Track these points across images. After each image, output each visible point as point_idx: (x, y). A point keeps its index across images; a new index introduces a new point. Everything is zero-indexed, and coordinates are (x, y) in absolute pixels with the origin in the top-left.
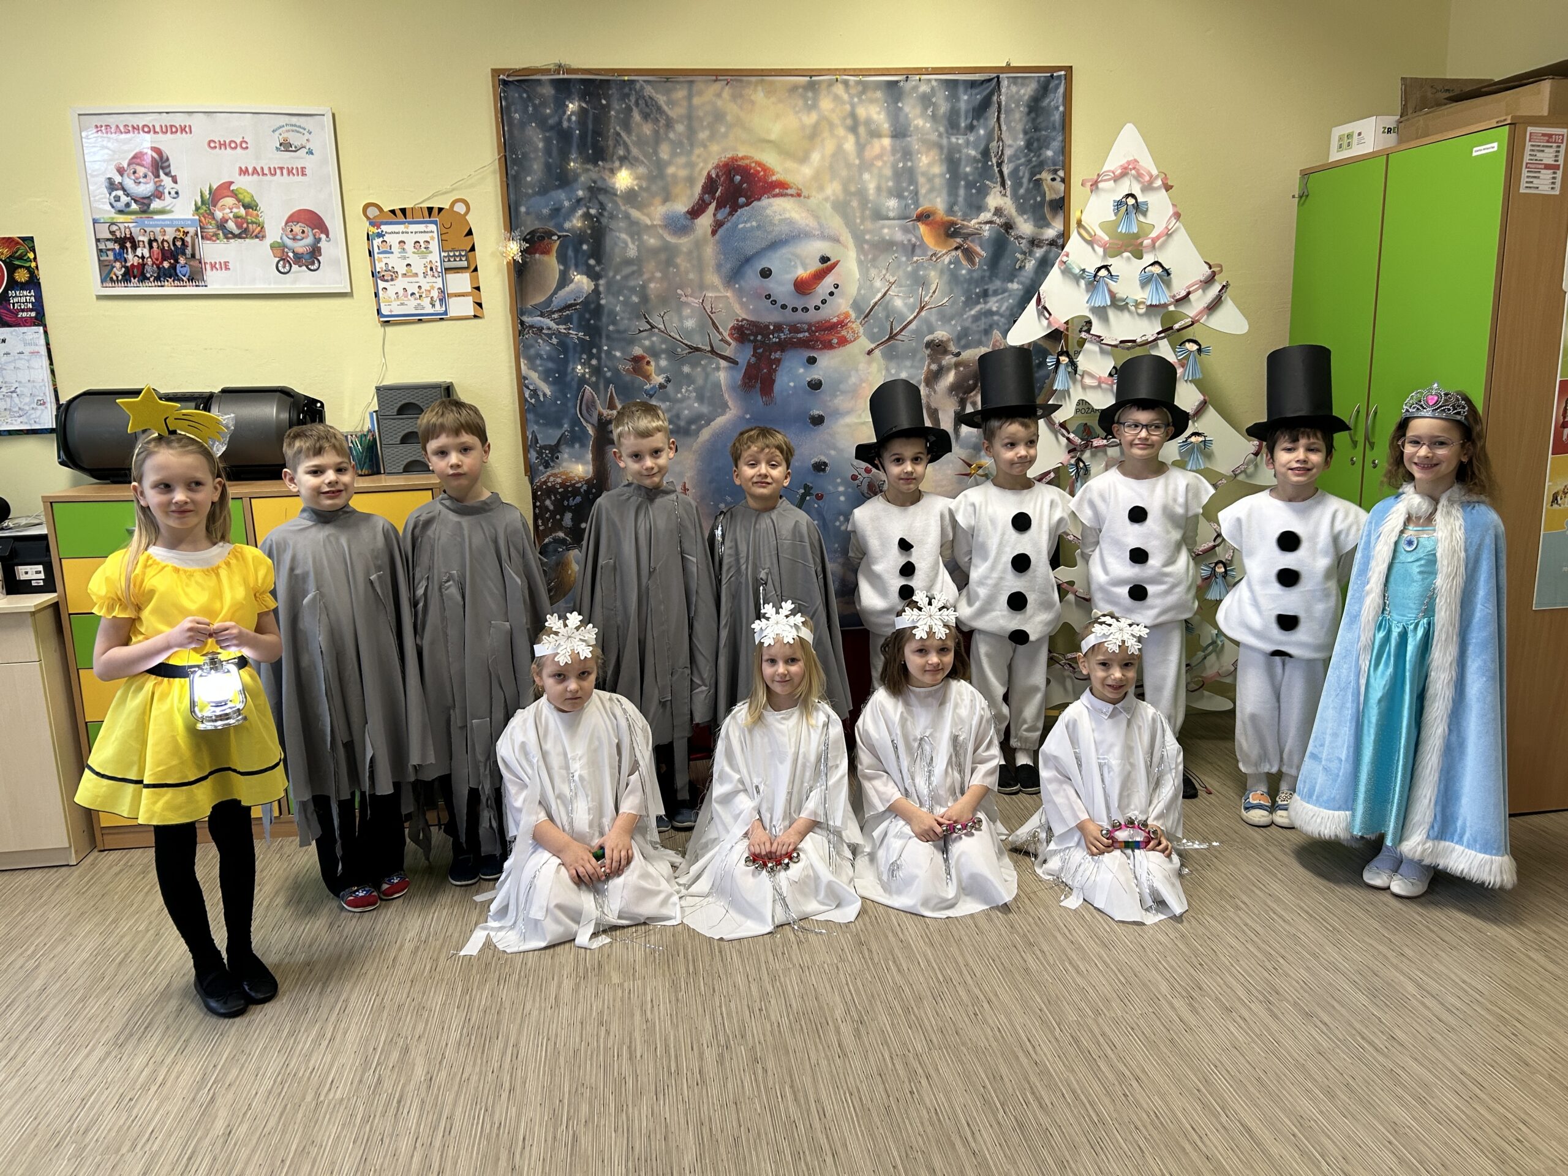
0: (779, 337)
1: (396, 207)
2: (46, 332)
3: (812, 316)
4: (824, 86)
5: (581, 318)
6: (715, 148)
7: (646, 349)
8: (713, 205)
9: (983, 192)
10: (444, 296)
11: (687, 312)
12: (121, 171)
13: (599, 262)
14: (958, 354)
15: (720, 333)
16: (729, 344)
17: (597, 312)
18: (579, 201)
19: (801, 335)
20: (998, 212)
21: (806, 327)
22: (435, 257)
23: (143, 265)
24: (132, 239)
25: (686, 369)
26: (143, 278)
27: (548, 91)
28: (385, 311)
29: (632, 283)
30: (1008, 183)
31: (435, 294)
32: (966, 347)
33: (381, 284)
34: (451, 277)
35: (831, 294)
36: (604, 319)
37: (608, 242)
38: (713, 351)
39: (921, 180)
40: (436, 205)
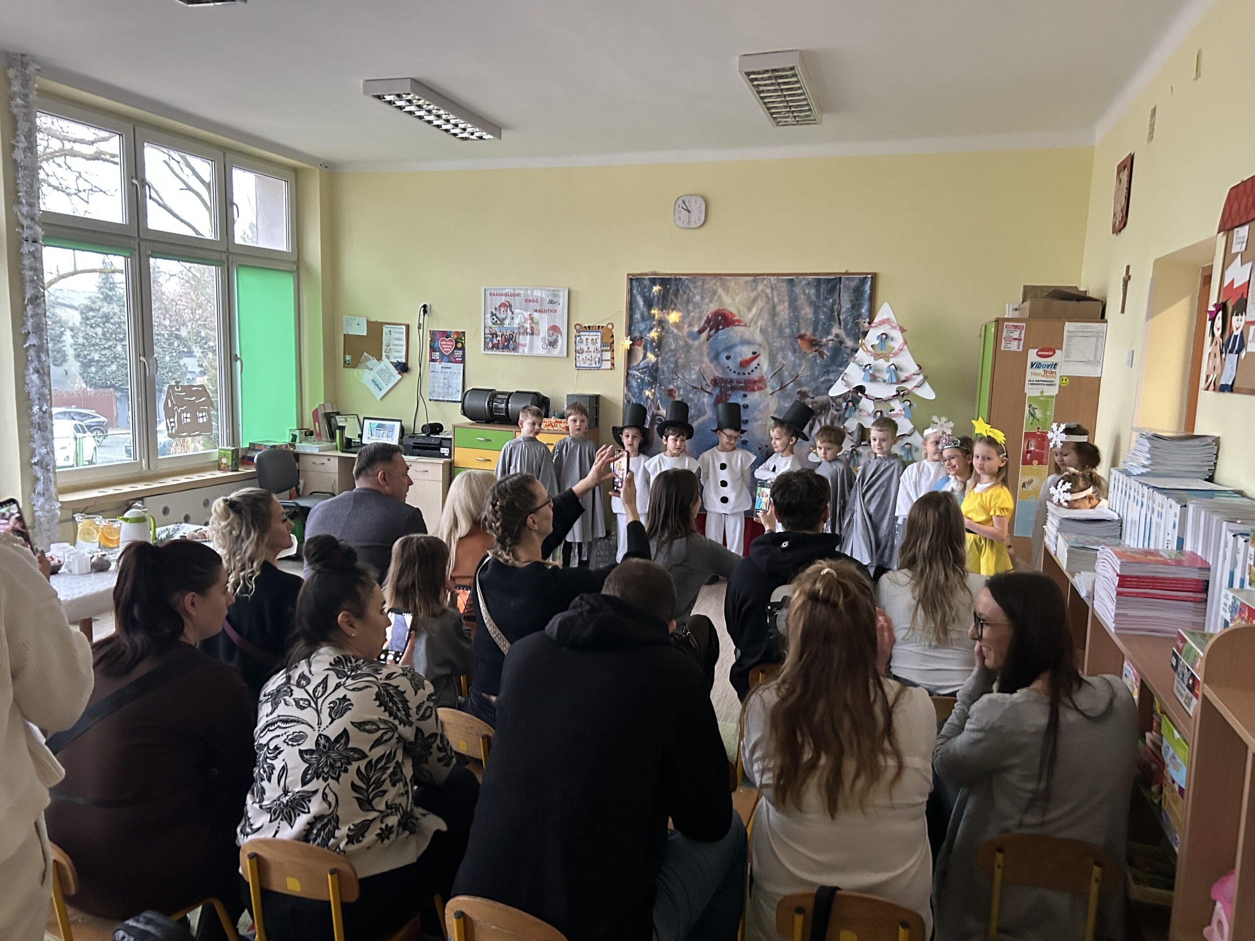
0: (731, 385)
1: (587, 325)
2: (464, 367)
3: (747, 376)
4: (760, 281)
5: (650, 371)
6: (712, 306)
7: (674, 386)
8: (708, 329)
9: (831, 326)
10: (601, 360)
11: (693, 372)
12: (496, 309)
13: (659, 350)
14: (813, 398)
16: (710, 387)
17: (657, 370)
18: (654, 325)
19: (741, 385)
20: (837, 336)
21: (744, 381)
22: (599, 345)
23: (498, 344)
24: (496, 334)
25: (691, 396)
26: (498, 348)
27: (647, 282)
28: (578, 365)
29: (672, 359)
30: (842, 323)
31: (597, 360)
32: (817, 395)
33: (578, 355)
34: (604, 353)
35: (756, 368)
36: (659, 373)
37: (665, 342)
38: (702, 389)
39: (801, 321)
40: (601, 325)
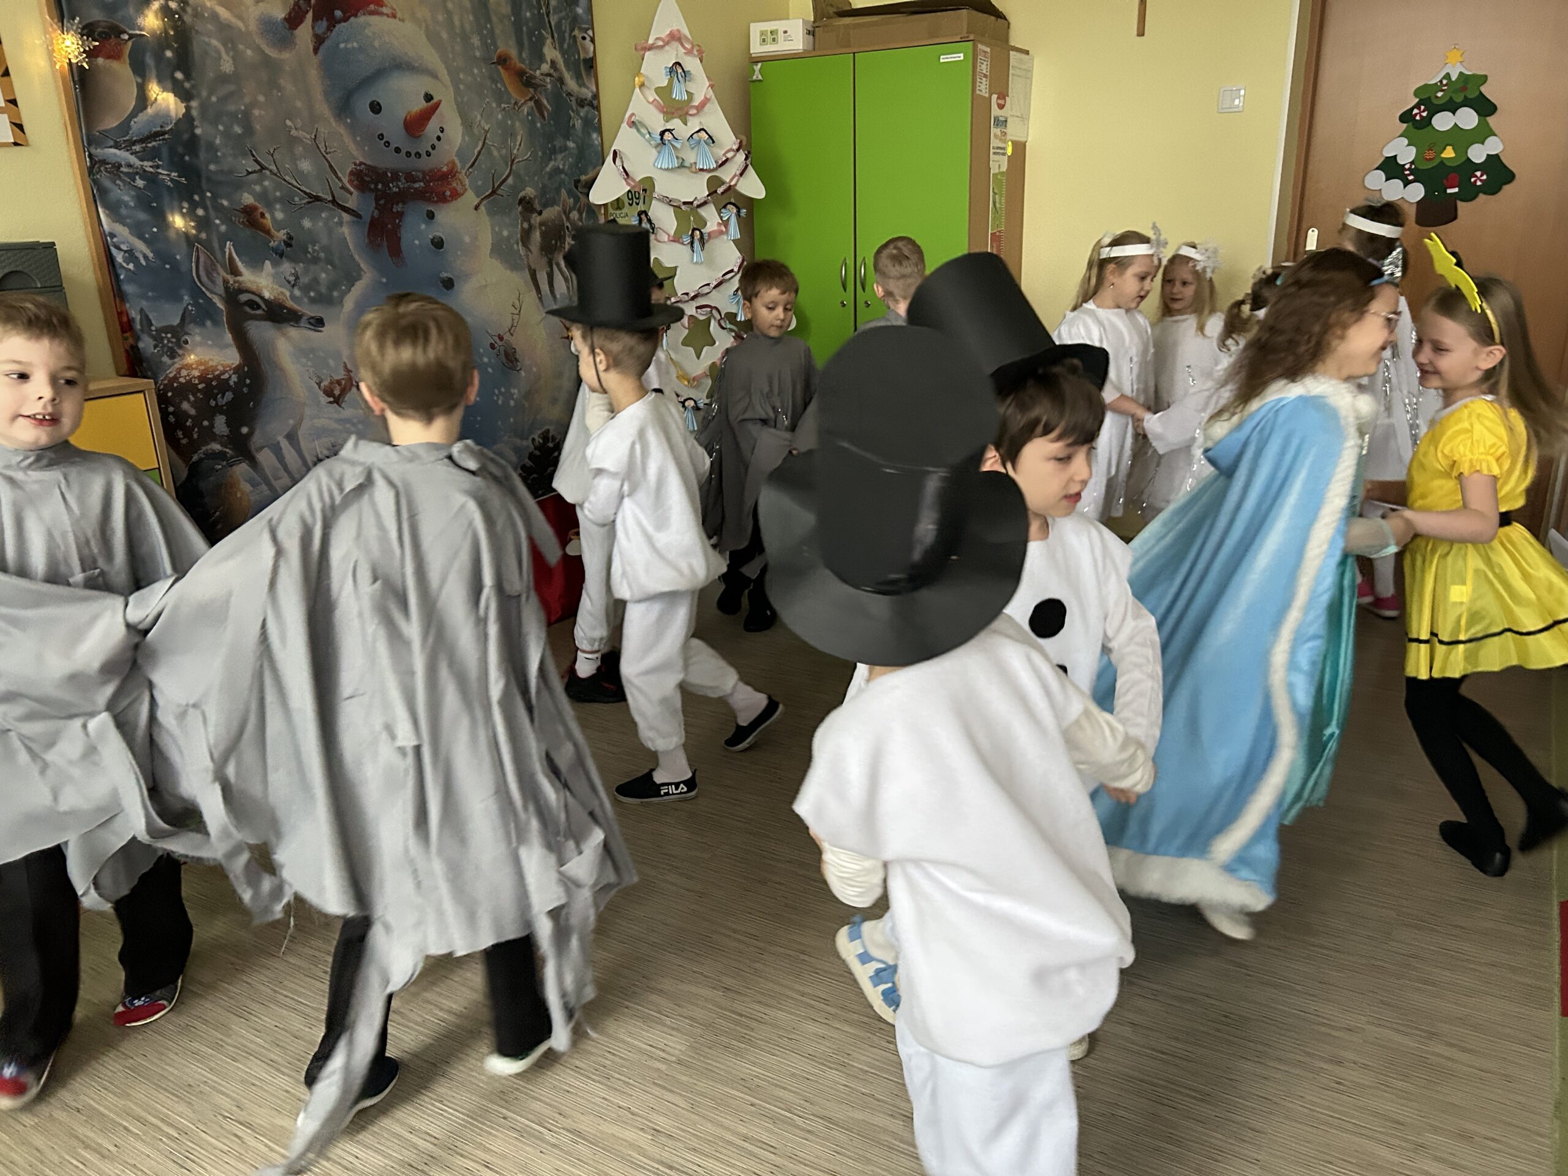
0: (398, 186)
3: (425, 163)
5: (172, 151)
8: (310, 16)
11: (299, 150)
13: (188, 76)
14: (540, 213)
15: (339, 179)
16: (351, 194)
17: (193, 144)
19: (417, 185)
20: (553, 64)
21: (420, 175)
25: (307, 224)
29: (232, 108)
30: (556, 35)
35: (439, 138)
36: (203, 155)
37: (196, 48)
38: (334, 201)
